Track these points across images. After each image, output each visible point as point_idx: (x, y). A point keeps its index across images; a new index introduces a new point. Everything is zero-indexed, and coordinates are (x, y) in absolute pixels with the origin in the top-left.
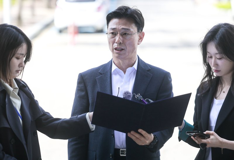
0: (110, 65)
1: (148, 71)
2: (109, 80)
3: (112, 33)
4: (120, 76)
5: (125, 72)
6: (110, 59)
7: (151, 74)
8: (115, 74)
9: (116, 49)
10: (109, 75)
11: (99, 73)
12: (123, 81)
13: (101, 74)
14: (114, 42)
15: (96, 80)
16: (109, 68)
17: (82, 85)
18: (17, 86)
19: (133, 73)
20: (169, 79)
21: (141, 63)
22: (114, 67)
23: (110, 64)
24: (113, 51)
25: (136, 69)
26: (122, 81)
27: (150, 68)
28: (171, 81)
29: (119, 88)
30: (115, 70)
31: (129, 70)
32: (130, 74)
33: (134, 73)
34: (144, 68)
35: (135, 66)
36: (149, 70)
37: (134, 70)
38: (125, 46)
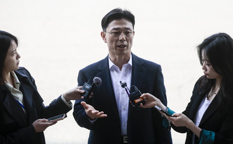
1: (142, 65)
4: (117, 71)
7: (144, 68)
8: (113, 71)
9: (118, 46)
12: (120, 76)
13: (100, 71)
14: (117, 40)
16: (107, 64)
18: (18, 81)
22: (111, 64)
23: (107, 59)
24: (116, 49)
27: (143, 63)
30: (112, 66)
35: (130, 62)
38: (127, 43)
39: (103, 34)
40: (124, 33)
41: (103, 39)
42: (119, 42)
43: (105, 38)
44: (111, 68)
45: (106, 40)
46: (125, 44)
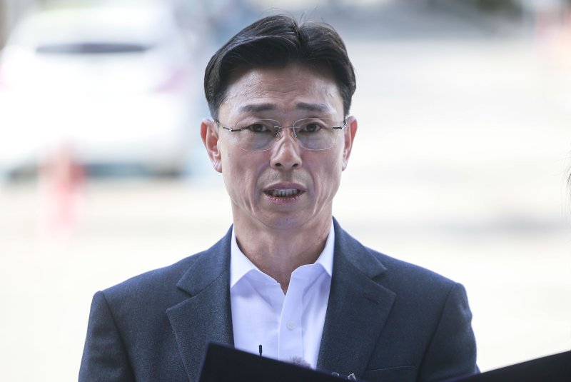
0: (221, 258)
1: (377, 278)
2: (220, 318)
3: (255, 128)
4: (266, 299)
5: (285, 286)
6: (222, 234)
7: (388, 290)
8: (247, 294)
9: (269, 192)
10: (222, 299)
11: (180, 289)
12: (280, 320)
13: (188, 294)
15: (166, 320)
16: (219, 269)
17: (109, 341)
19: (316, 290)
20: (464, 312)
21: (346, 247)
22: (240, 267)
23: (222, 253)
24: (257, 202)
25: (329, 270)
26: (276, 323)
27: (385, 269)
28: (469, 318)
29: (260, 347)
30: (245, 277)
31: (302, 274)
32: (307, 290)
33: (322, 289)
34: (358, 266)
35: (326, 260)
36: (380, 277)
37: (322, 278)
38: (310, 178)
39: (211, 131)
40: (292, 130)
41: (211, 156)
42: (272, 172)
43: (216, 151)
44: (240, 281)
45: (219, 158)
46: (296, 181)
